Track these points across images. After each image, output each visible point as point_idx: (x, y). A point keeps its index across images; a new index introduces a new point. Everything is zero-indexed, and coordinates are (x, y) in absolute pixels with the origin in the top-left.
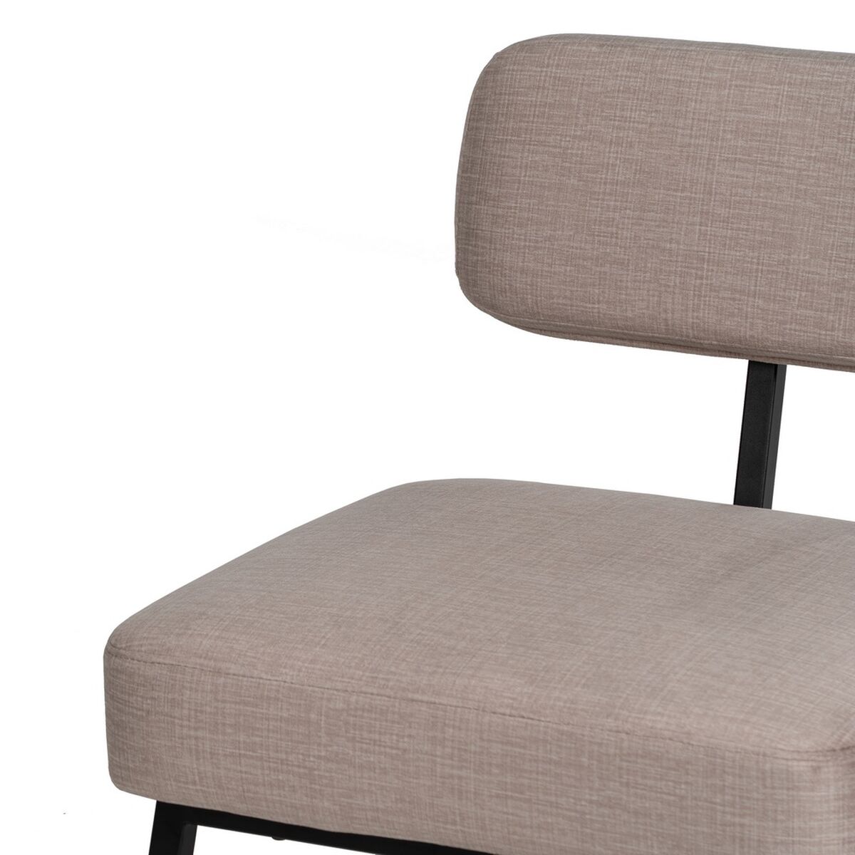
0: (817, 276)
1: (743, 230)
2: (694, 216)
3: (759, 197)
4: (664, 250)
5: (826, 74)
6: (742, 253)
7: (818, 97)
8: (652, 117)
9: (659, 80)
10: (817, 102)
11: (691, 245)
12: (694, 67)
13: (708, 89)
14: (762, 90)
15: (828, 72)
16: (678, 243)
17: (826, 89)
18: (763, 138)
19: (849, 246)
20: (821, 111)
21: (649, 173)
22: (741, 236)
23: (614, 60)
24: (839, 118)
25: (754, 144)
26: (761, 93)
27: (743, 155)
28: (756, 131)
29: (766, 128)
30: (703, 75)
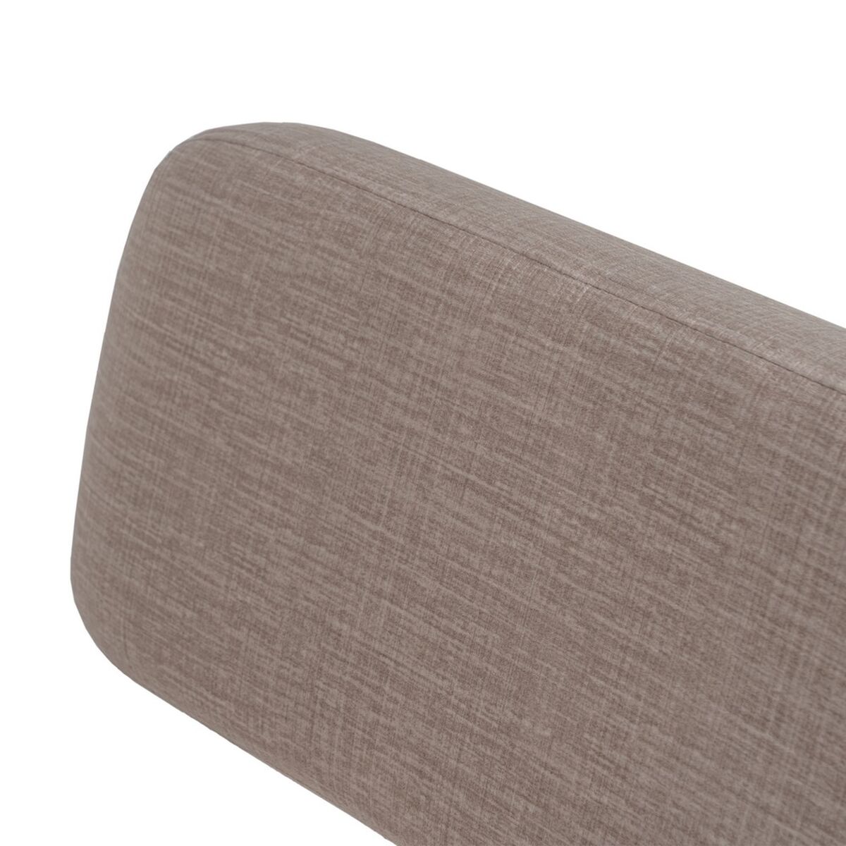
0: (558, 780)
1: (454, 636)
2: (384, 578)
3: (490, 575)
4: (330, 630)
5: (650, 343)
6: (446, 683)
7: (624, 391)
8: (352, 349)
9: (379, 275)
10: (619, 401)
11: (371, 637)
12: (437, 264)
13: (450, 318)
14: (536, 348)
15: (655, 340)
16: (352, 624)
17: (643, 378)
18: (517, 451)
19: (620, 737)
20: (624, 425)
21: (329, 465)
22: (450, 647)
23: (322, 212)
24: (650, 448)
25: (502, 459)
26: (532, 352)
27: (479, 476)
28: (510, 433)
29: (526, 431)
30: (449, 285)
